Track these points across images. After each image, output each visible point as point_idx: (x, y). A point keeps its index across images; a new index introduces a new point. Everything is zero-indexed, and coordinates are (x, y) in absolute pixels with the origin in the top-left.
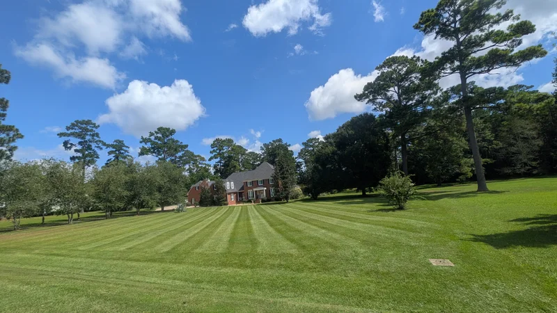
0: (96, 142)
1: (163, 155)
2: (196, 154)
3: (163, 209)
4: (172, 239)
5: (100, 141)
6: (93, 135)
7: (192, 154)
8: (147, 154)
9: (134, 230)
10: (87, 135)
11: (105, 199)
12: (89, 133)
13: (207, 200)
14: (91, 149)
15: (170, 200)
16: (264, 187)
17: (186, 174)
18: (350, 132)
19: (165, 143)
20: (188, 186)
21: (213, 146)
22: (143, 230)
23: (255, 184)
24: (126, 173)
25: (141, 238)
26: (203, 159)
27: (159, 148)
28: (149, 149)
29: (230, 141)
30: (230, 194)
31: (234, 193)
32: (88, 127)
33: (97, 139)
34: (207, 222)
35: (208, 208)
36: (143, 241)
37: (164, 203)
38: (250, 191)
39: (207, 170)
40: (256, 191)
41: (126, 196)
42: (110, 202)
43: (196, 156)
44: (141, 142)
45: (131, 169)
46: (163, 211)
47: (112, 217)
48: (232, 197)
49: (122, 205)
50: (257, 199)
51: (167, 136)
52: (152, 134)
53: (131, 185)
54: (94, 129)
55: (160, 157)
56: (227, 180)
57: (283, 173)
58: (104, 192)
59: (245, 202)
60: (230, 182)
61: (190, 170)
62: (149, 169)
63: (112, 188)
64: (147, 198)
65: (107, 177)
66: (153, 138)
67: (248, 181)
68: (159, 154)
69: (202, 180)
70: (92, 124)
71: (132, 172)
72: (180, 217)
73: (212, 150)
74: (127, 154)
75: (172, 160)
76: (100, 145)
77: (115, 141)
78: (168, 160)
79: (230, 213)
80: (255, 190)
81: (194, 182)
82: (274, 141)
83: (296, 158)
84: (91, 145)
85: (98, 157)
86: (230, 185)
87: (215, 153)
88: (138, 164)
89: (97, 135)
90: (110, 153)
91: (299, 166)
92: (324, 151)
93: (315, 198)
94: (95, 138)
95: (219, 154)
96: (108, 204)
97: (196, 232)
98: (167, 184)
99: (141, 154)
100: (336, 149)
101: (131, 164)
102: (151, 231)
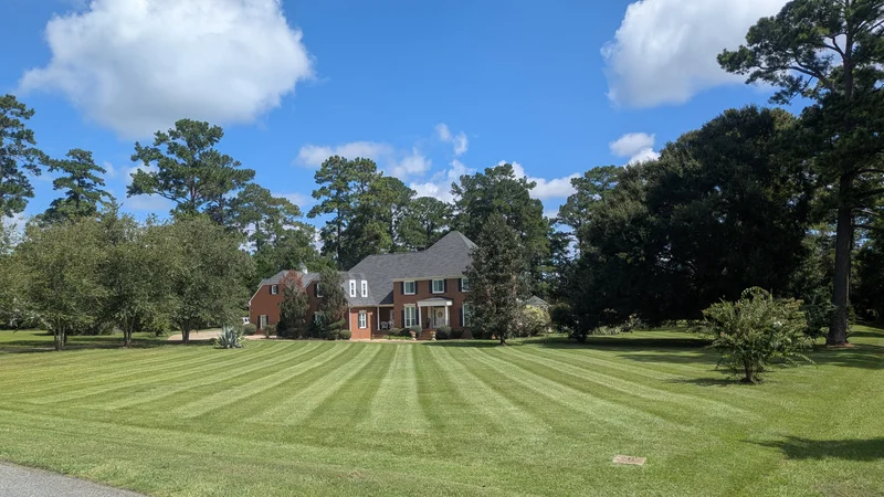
0: (26, 153)
1: (189, 196)
2: (274, 195)
3: (186, 337)
4: (205, 400)
5: (36, 152)
6: (19, 137)
7: (266, 195)
8: (149, 192)
9: (126, 379)
10: (6, 134)
11: (52, 302)
12: (9, 130)
13: (299, 321)
14: (14, 172)
15: (206, 316)
16: (448, 299)
17: (249, 247)
18: (689, 164)
19: (195, 164)
20: (251, 284)
21: (320, 177)
22: (144, 381)
23: (423, 289)
24: (102, 241)
25: (141, 394)
26: (294, 211)
27: (178, 177)
28: (155, 179)
29: (366, 166)
30: (356, 310)
31: (368, 309)
32: (8, 115)
33: (29, 146)
34: (285, 375)
35: (300, 342)
36: (148, 399)
37: (189, 323)
38: (409, 306)
39: (303, 242)
40: (425, 309)
41: (101, 299)
42: (65, 309)
43: (275, 202)
44: (134, 159)
45: (112, 230)
46: (186, 341)
47: (68, 347)
48: (363, 319)
49: (90, 321)
50: (426, 328)
51: (201, 146)
52: (161, 138)
53: (111, 271)
54: (22, 120)
55: (182, 200)
56: (350, 273)
57: (494, 267)
58: (51, 287)
59: (393, 334)
60: (358, 278)
61: (259, 240)
62: (155, 235)
63: (69, 277)
64: (150, 307)
65: (58, 250)
66: (164, 148)
67: (407, 280)
68: (178, 194)
69: (288, 267)
70: (16, 106)
71: (115, 240)
72: (226, 358)
73: (318, 187)
74: (99, 187)
75: (211, 211)
76: (36, 162)
77: (72, 153)
78: (201, 209)
79: (349, 360)
80: (421, 304)
81: (268, 272)
82: (488, 171)
83: (553, 221)
84: (13, 162)
85: (30, 194)
86: (357, 288)
87: (324, 198)
88: (129, 221)
89: (29, 136)
90: (58, 184)
91: (558, 244)
92: (611, 213)
93: (580, 340)
94: (24, 142)
95: (337, 201)
96: (61, 315)
97: (256, 392)
98: (199, 275)
99: (135, 190)
100: (643, 209)
101: (114, 220)
102: (162, 382)
